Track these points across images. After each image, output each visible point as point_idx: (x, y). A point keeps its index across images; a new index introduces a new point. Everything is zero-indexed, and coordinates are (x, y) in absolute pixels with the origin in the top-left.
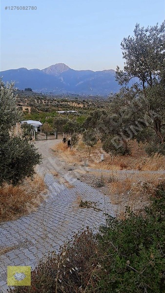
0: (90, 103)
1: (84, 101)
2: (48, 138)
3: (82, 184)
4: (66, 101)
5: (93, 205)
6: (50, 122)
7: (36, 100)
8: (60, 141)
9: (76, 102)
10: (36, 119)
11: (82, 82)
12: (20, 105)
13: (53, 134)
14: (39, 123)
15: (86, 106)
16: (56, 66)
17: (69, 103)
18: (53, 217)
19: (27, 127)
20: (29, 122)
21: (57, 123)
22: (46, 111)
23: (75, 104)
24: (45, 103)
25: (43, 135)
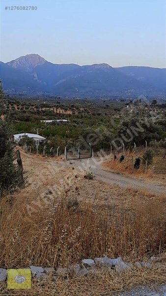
1: (72, 106)
4: (47, 106)
9: (62, 107)
11: (63, 80)
15: (76, 113)
17: (52, 109)
24: (18, 108)
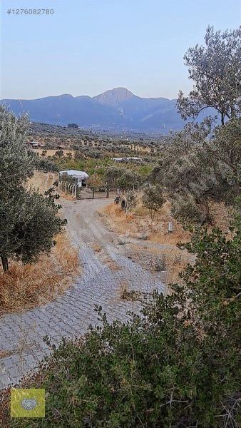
0: (161, 147)
1: (152, 143)
2: (96, 195)
3: (134, 265)
4: (126, 143)
5: (142, 297)
6: (100, 173)
7: (83, 141)
8: (111, 200)
9: (141, 144)
10: (82, 168)
11: (151, 116)
12: (60, 148)
13: (103, 191)
14: (84, 174)
15: (155, 151)
16: (114, 92)
17: (130, 146)
18: (79, 311)
19: (67, 180)
20: (71, 172)
21: (109, 174)
22: (97, 157)
23: (139, 148)
24: (96, 145)
25: (89, 192)
